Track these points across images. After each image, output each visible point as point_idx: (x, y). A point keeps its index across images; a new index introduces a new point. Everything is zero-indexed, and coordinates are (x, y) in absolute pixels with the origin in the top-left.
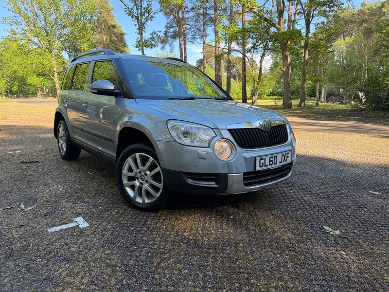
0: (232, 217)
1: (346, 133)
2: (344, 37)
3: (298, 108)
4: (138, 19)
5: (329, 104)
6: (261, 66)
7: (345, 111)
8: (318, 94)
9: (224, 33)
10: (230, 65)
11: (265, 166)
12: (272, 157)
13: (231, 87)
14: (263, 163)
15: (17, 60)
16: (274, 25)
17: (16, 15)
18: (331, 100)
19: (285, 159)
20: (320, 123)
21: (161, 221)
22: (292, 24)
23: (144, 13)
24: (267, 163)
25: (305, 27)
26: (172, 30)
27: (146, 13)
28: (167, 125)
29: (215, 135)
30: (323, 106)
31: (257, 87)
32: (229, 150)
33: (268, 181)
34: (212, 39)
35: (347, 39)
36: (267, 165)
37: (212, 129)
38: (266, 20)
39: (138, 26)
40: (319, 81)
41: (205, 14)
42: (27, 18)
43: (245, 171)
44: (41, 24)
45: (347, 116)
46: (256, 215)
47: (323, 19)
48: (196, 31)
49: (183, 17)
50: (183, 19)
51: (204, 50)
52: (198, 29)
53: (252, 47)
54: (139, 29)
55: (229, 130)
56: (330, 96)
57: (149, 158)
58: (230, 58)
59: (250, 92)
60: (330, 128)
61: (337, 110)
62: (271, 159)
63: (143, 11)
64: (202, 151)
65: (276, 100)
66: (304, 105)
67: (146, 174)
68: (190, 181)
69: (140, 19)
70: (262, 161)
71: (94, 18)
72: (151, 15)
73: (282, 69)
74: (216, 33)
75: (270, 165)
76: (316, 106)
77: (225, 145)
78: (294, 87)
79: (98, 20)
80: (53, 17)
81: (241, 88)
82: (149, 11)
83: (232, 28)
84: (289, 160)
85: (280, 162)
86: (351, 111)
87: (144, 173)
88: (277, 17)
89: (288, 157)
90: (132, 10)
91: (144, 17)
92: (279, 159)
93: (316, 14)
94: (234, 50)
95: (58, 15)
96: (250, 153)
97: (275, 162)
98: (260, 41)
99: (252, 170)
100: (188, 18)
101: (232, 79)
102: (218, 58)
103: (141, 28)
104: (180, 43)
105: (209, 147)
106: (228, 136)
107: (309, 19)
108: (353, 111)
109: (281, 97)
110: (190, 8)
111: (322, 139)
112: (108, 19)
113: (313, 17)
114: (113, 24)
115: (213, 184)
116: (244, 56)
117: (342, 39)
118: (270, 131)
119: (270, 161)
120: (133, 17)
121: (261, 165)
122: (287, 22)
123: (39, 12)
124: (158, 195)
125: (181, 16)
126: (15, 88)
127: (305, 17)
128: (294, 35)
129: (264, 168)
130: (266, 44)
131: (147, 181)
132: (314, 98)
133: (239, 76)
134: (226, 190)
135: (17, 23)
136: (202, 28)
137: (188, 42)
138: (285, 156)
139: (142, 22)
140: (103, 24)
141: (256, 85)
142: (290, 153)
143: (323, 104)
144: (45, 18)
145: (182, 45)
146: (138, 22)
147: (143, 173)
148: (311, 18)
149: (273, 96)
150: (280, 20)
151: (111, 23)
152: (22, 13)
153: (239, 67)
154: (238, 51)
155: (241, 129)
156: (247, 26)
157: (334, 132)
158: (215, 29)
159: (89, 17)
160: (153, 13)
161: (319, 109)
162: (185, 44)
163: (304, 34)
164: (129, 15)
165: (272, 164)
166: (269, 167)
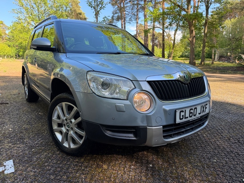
0: (151, 166)
1: (237, 83)
2: (230, 19)
3: (199, 65)
4: (95, 9)
5: (221, 63)
6: (175, 38)
7: (232, 67)
8: (213, 56)
9: (150, 16)
10: (154, 38)
11: (185, 118)
12: (192, 109)
13: (155, 52)
14: (183, 116)
15: (21, 35)
16: (184, 10)
17: (20, 7)
18: (222, 60)
19: (203, 110)
20: (216, 76)
21: (83, 168)
22: (196, 9)
23: (99, 4)
24: (187, 115)
25: (205, 11)
26: (116, 15)
27: (100, 5)
28: (87, 76)
29: (134, 87)
30: (217, 64)
31: (172, 52)
32: (148, 102)
33: (187, 131)
34: (142, 20)
35: (232, 20)
36: (187, 117)
37: (131, 81)
38: (179, 6)
39: (95, 13)
40: (215, 47)
41: (138, 4)
42: (27, 10)
43: (165, 124)
44: (36, 13)
45: (235, 71)
46: (174, 163)
47: (218, 5)
48: (132, 15)
49: (124, 6)
50: (124, 7)
51: (137, 28)
52: (133, 14)
53: (169, 25)
54: (95, 15)
55: (149, 82)
56: (221, 57)
57: (74, 107)
58: (154, 33)
59: (167, 55)
60: (225, 79)
61: (227, 67)
62: (191, 111)
63: (98, 3)
64: (121, 104)
65: (185, 61)
66: (204, 63)
67: (71, 122)
68: (108, 133)
69: (96, 8)
70: (182, 114)
71: (68, 9)
72: (103, 5)
73: (189, 39)
74: (145, 16)
75: (190, 117)
76: (212, 64)
77: (145, 97)
78: (196, 52)
79: (71, 10)
80: (43, 9)
81: (161, 52)
82: (102, 3)
83: (156, 11)
84: (207, 111)
85: (199, 114)
86: (237, 67)
87: (70, 121)
88: (186, 4)
89: (206, 108)
90: (91, 3)
91: (99, 7)
92: (199, 110)
93: (213, 2)
94: (157, 27)
95: (46, 7)
96: (170, 106)
97: (195, 114)
98: (174, 21)
99: (172, 122)
100: (126, 7)
101: (155, 47)
102: (146, 32)
103: (97, 14)
104: (122, 23)
105: (127, 99)
106: (148, 88)
107: (208, 5)
108: (238, 67)
109: (187, 59)
110: (128, 1)
111: (221, 87)
112: (77, 9)
113: (211, 4)
114: (79, 12)
115: (131, 137)
116: (164, 31)
117: (229, 20)
118: (189, 83)
119: (190, 113)
120: (92, 7)
121: (181, 117)
122: (193, 7)
123: (34, 6)
124: (81, 142)
125: (122, 6)
126: (21, 53)
127: (205, 4)
128: (198, 16)
129: (184, 120)
130: (178, 23)
131: (72, 129)
132: (209, 59)
133: (160, 45)
134: (145, 142)
135: (21, 12)
136: (136, 14)
137: (127, 23)
138: (204, 107)
139: (98, 10)
140: (74, 12)
141: (171, 51)
142: (208, 104)
143: (217, 62)
144: (38, 9)
145: (123, 24)
146: (95, 11)
147: (68, 121)
148: (210, 4)
149: (182, 57)
150: (188, 6)
151: (78, 12)
152: (24, 6)
153: (160, 39)
154: (159, 28)
155: (161, 81)
156: (166, 10)
157: (228, 82)
158: (144, 14)
159: (65, 8)
160: (105, 4)
161: (214, 66)
162: (125, 24)
163: (204, 15)
164: (90, 6)
165: (192, 116)
166: (189, 119)
